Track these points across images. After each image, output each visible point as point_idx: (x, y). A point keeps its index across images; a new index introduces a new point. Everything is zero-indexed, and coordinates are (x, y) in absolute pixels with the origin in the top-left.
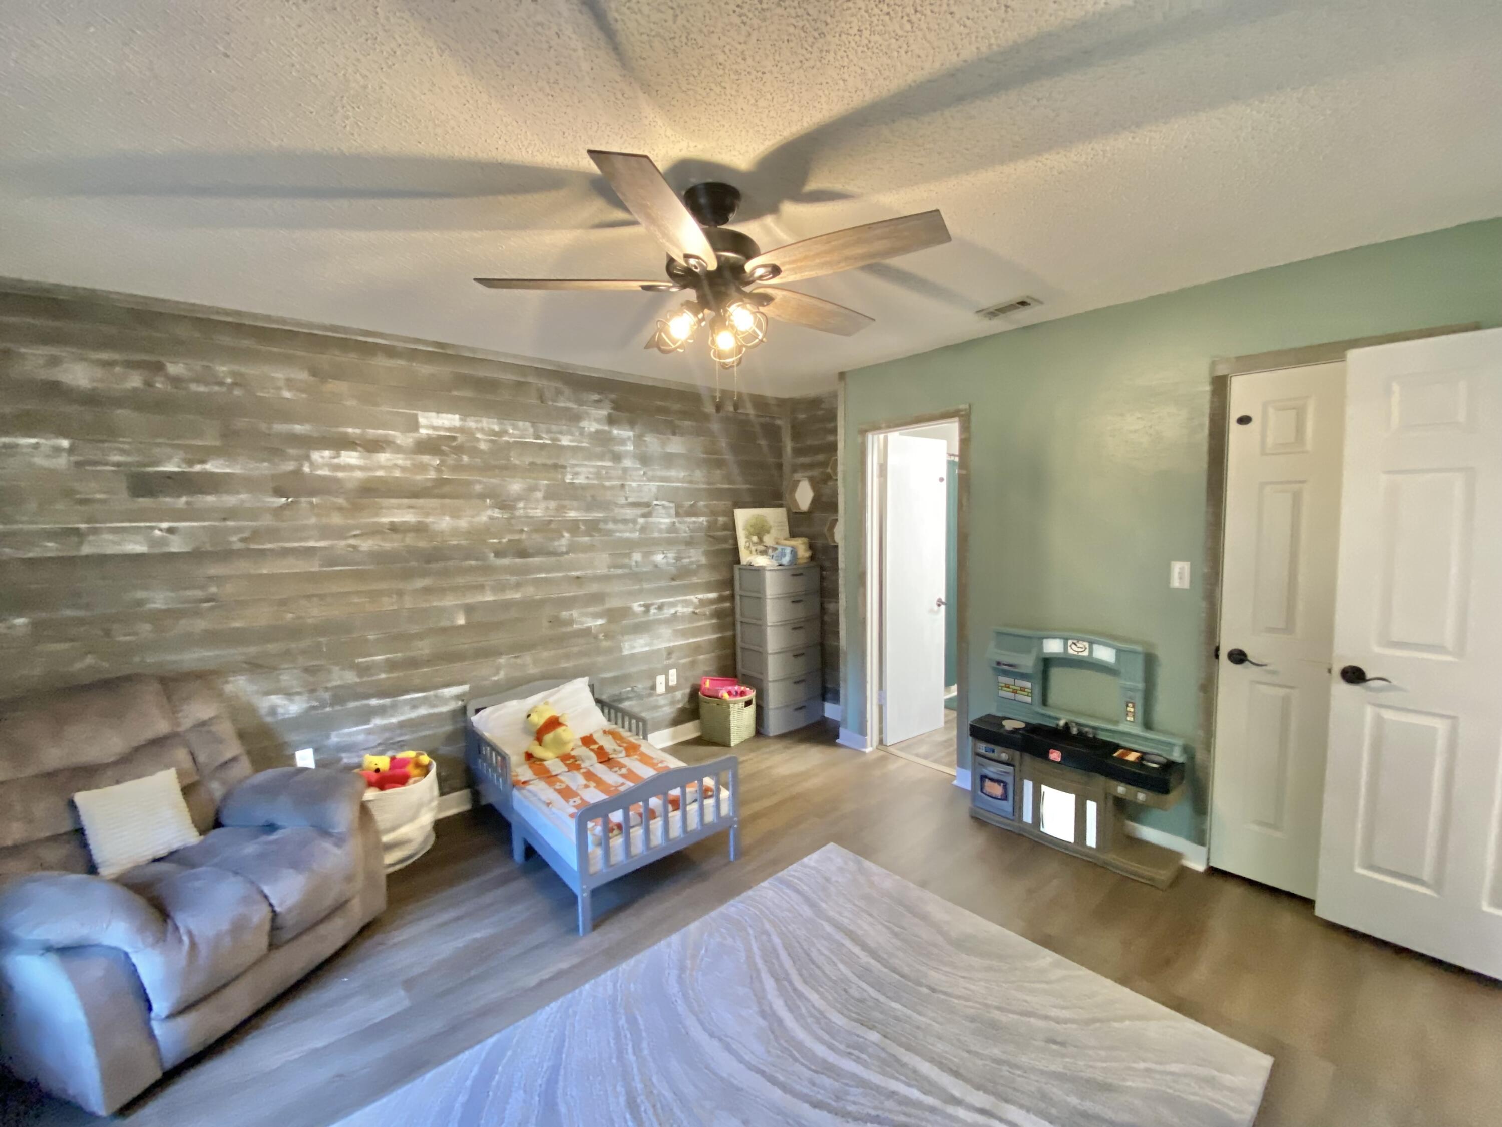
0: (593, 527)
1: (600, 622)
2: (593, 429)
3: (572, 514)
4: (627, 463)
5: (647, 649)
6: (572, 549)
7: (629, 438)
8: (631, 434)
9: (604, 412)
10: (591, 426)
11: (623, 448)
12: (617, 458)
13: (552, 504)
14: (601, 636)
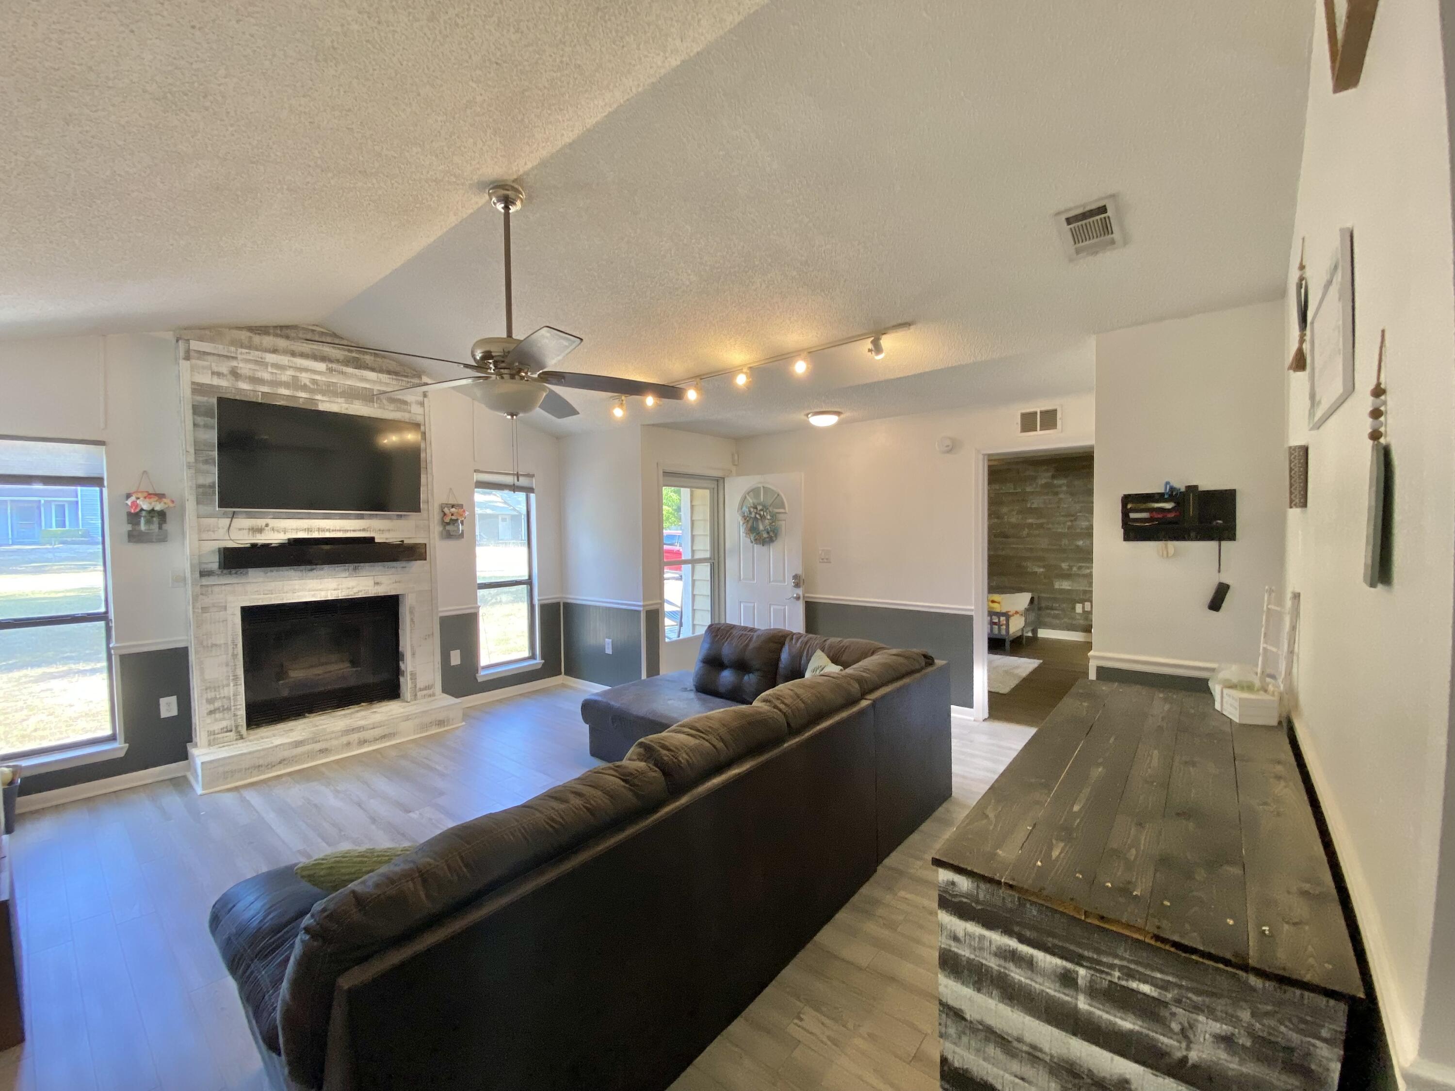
0: (1041, 526)
1: (1042, 570)
2: (1043, 482)
3: (1030, 521)
4: (1062, 496)
5: (1069, 588)
6: (1028, 535)
7: (1063, 484)
8: (1065, 482)
9: (1050, 474)
10: (1043, 481)
11: (1059, 489)
12: (1056, 494)
13: (1020, 517)
14: (1043, 577)
